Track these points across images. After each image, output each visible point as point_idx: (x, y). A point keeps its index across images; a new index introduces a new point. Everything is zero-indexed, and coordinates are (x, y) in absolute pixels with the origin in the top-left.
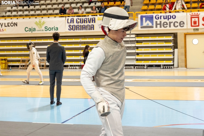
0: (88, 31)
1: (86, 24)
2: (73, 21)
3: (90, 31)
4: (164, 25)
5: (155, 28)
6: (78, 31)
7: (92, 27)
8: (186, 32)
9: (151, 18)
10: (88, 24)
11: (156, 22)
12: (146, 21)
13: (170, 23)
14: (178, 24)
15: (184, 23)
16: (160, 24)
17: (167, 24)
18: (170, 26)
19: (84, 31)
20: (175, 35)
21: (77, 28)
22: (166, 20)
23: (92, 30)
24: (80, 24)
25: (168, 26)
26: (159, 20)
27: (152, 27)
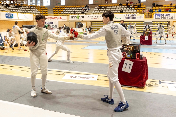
0: (133, 19)
1: (132, 17)
2: (127, 15)
3: (134, 19)
4: (165, 18)
5: (161, 19)
6: (129, 19)
7: (135, 18)
8: (173, 21)
9: (159, 15)
10: (133, 17)
11: (162, 17)
12: (157, 16)
13: (167, 17)
14: (171, 18)
15: (173, 17)
16: (163, 17)
17: (166, 17)
18: (167, 18)
19: (131, 19)
20: (169, 22)
21: (128, 18)
22: (166, 16)
23: (135, 19)
24: (130, 17)
25: (166, 18)
26: (163, 16)
27: (160, 19)
